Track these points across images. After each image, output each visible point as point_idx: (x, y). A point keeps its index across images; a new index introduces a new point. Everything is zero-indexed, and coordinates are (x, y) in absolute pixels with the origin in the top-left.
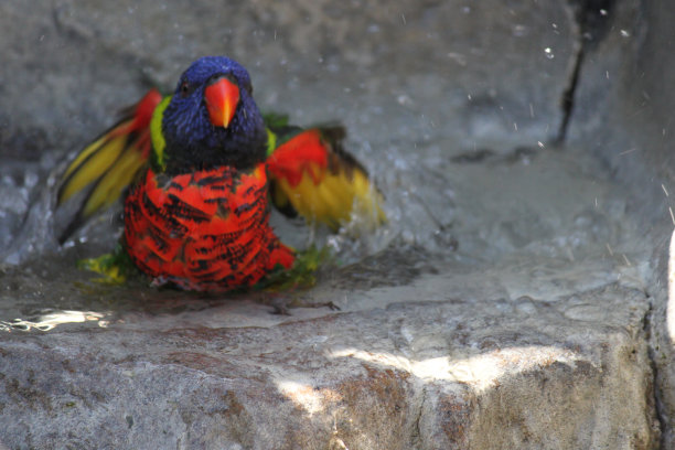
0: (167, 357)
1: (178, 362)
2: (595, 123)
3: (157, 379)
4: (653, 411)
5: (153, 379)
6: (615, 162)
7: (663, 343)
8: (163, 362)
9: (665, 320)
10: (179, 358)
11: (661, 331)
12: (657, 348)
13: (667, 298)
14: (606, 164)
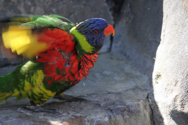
0: (18, 116)
1: (21, 117)
2: (120, 43)
3: (16, 123)
4: (152, 122)
5: (15, 123)
6: (128, 54)
7: (154, 103)
8: (17, 118)
9: (153, 97)
10: (21, 116)
11: (153, 100)
12: (152, 105)
13: (153, 91)
14: (125, 55)
